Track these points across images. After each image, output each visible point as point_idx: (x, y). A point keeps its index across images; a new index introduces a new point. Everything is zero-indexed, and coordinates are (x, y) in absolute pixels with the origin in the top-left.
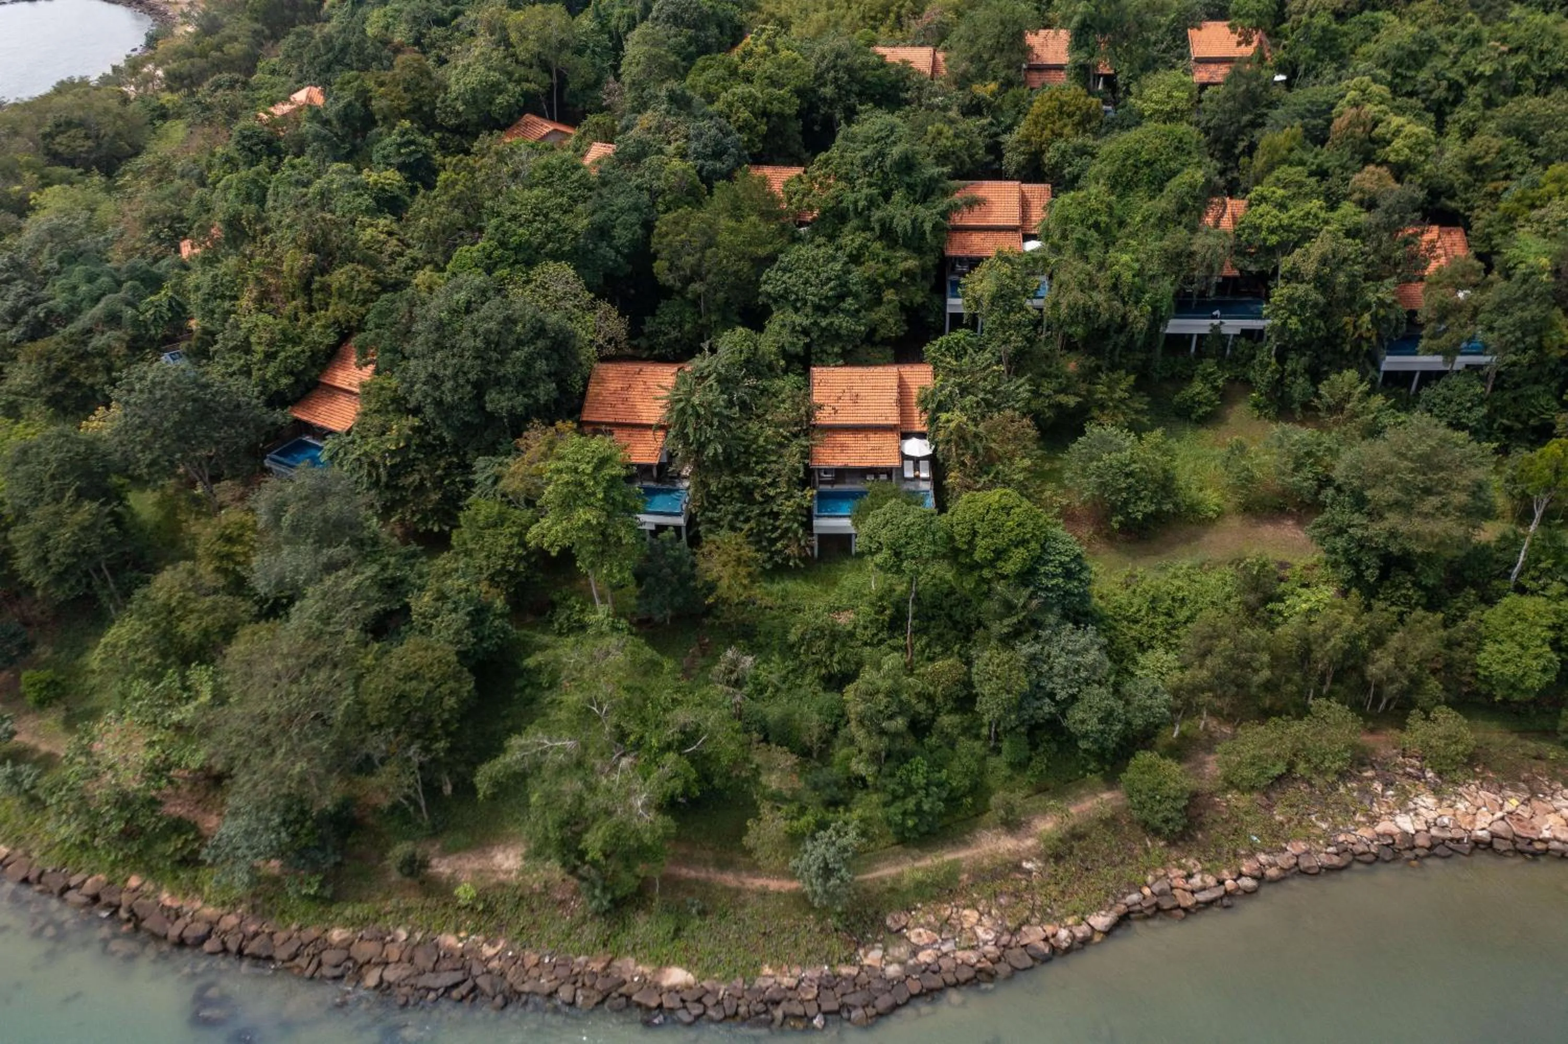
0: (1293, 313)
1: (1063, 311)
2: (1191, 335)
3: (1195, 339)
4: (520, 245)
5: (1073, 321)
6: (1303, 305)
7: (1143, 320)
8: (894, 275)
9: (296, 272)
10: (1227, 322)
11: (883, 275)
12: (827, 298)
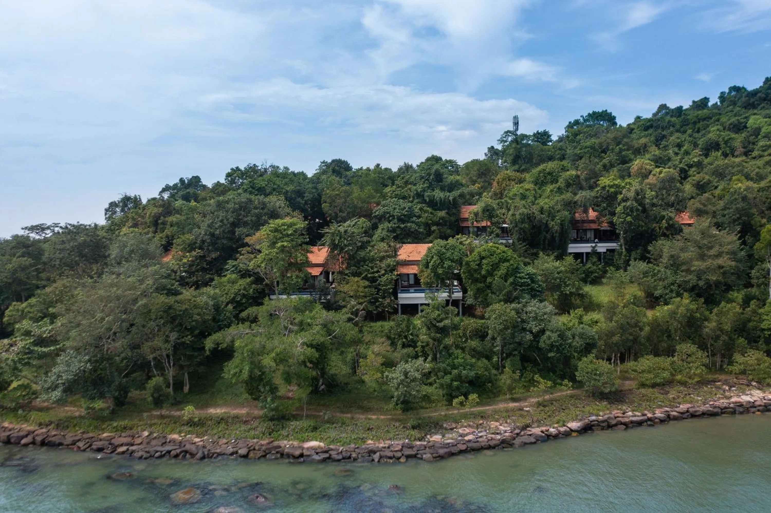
0: (628, 215)
1: (518, 217)
2: (583, 253)
3: (585, 254)
4: (260, 188)
5: (523, 222)
6: (632, 210)
7: (556, 227)
8: (436, 219)
9: (153, 214)
10: (599, 245)
11: (431, 220)
12: (404, 215)
